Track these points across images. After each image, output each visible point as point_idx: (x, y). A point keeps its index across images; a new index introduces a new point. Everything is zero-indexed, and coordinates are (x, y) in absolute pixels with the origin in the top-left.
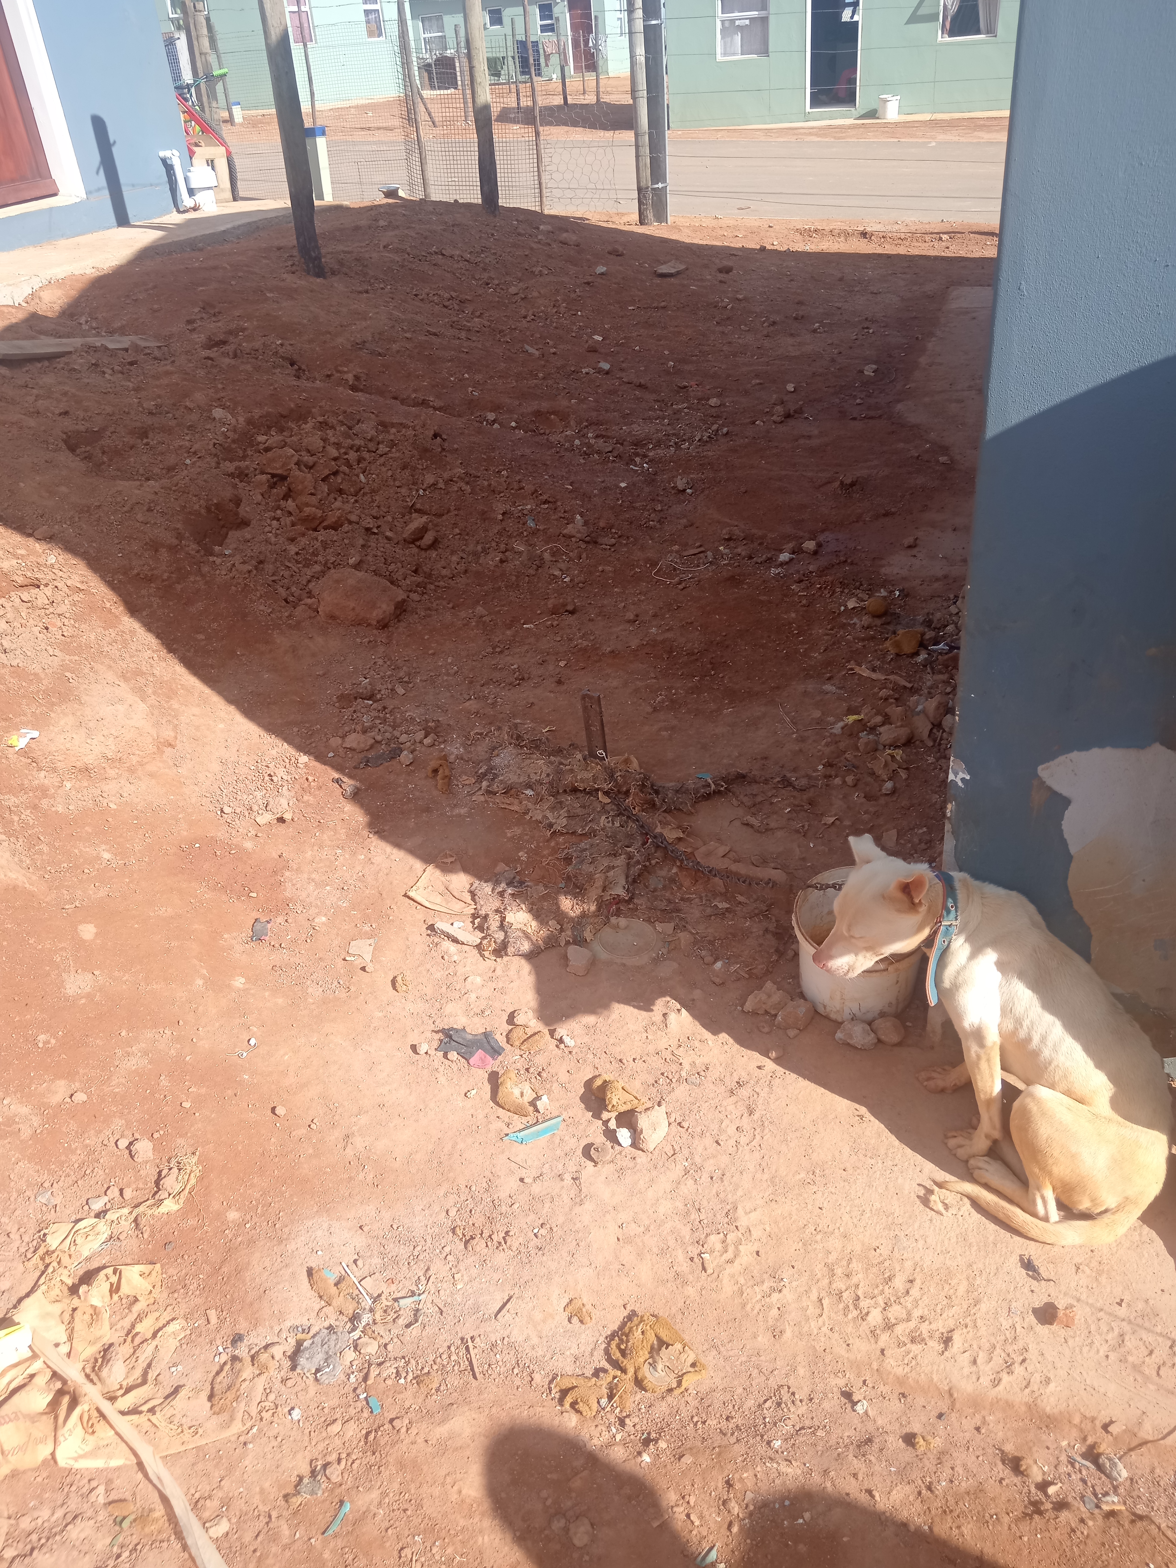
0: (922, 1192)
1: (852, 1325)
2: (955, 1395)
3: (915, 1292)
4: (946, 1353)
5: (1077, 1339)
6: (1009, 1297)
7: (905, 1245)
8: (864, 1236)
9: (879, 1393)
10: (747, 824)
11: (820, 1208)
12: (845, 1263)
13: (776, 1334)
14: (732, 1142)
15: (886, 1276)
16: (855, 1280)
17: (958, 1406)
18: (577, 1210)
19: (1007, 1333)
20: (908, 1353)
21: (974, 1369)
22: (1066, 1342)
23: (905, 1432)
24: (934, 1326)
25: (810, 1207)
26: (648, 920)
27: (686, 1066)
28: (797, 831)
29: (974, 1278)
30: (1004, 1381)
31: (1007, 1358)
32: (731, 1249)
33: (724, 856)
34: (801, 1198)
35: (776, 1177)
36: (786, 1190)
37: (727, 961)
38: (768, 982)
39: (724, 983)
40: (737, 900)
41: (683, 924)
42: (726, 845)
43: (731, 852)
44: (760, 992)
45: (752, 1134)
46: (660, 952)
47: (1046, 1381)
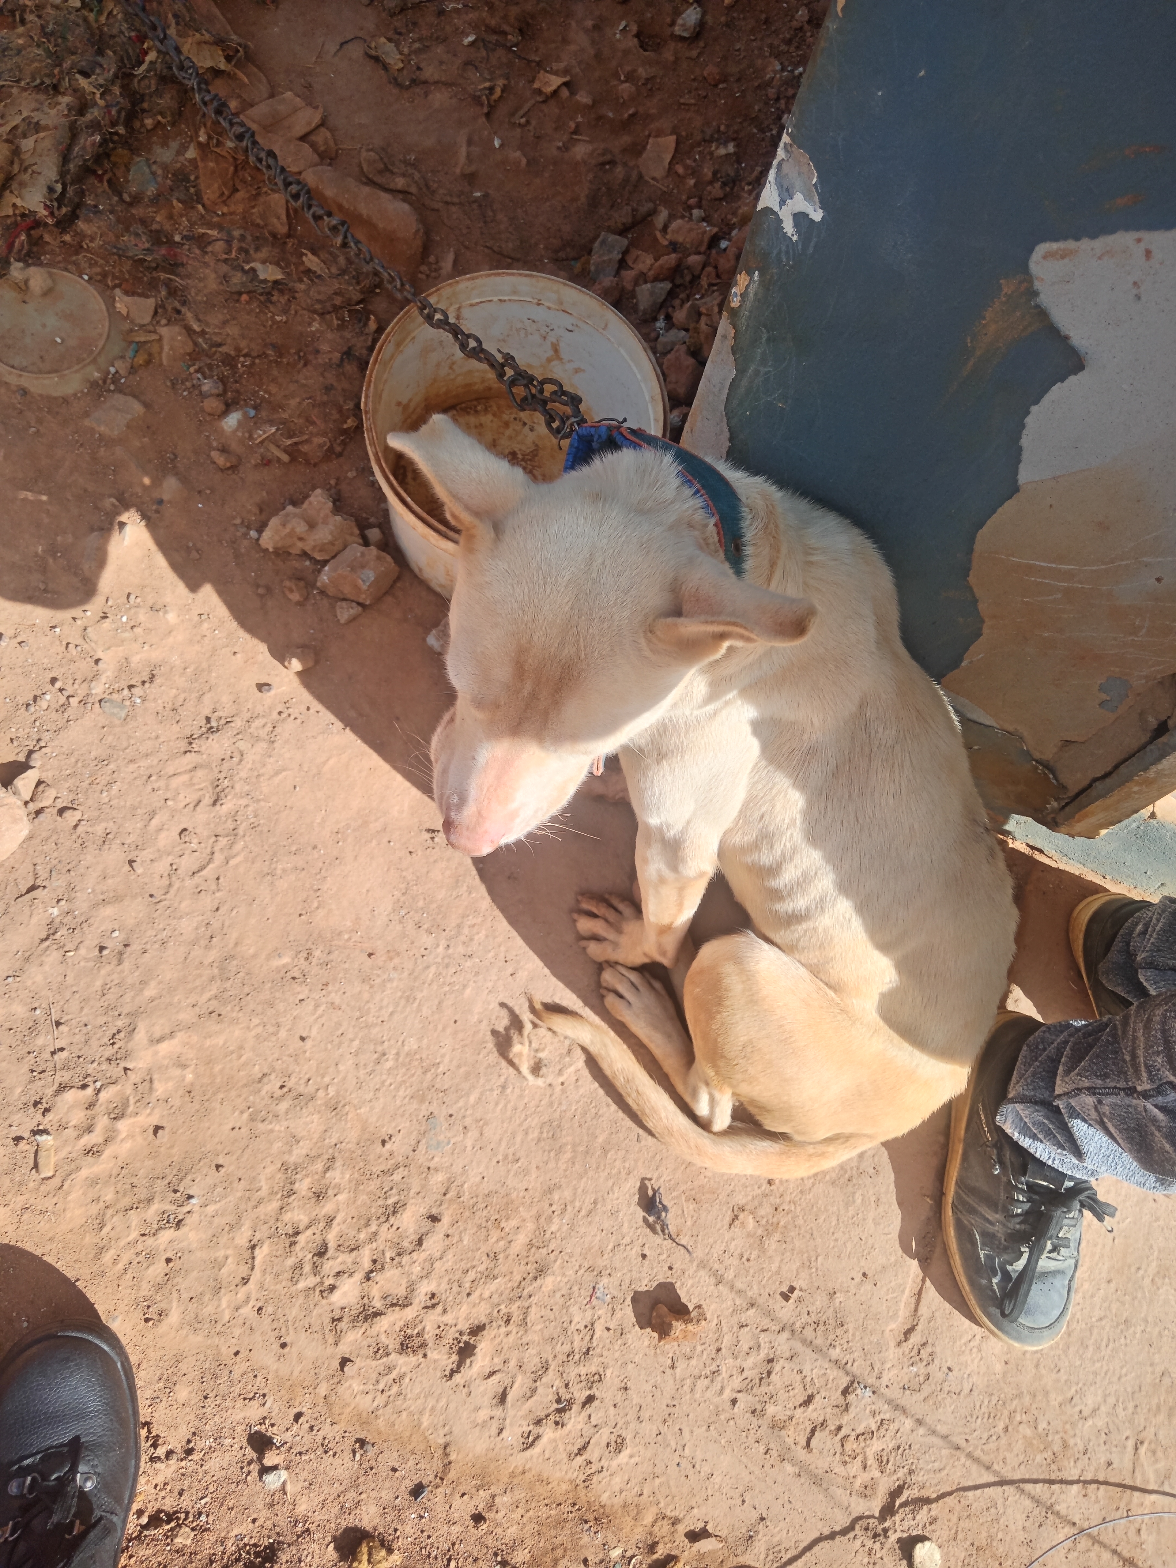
0: (502, 1022)
1: (301, 1300)
2: (453, 1457)
3: (432, 1244)
4: (457, 1378)
5: (694, 1362)
6: (601, 1263)
7: (441, 1138)
8: (372, 1108)
9: (319, 1439)
10: (376, 59)
11: (303, 1039)
12: (319, 1166)
14: (162, 866)
15: (390, 1201)
16: (328, 1208)
17: (452, 1475)
19: (577, 1338)
20: (390, 1369)
21: (498, 1412)
22: (673, 1367)
23: (344, 1525)
24: (449, 1318)
25: (283, 1034)
26: (101, 281)
27: (108, 669)
28: (477, 100)
29: (549, 1220)
30: (544, 1440)
31: (562, 1391)
33: (303, 138)
34: (270, 1012)
35: (233, 957)
36: (246, 989)
37: (252, 413)
38: (318, 491)
39: (233, 468)
40: (303, 263)
41: (177, 304)
42: (316, 108)
43: (323, 129)
44: (297, 510)
45: (209, 850)
46: (112, 370)
47: (619, 1445)
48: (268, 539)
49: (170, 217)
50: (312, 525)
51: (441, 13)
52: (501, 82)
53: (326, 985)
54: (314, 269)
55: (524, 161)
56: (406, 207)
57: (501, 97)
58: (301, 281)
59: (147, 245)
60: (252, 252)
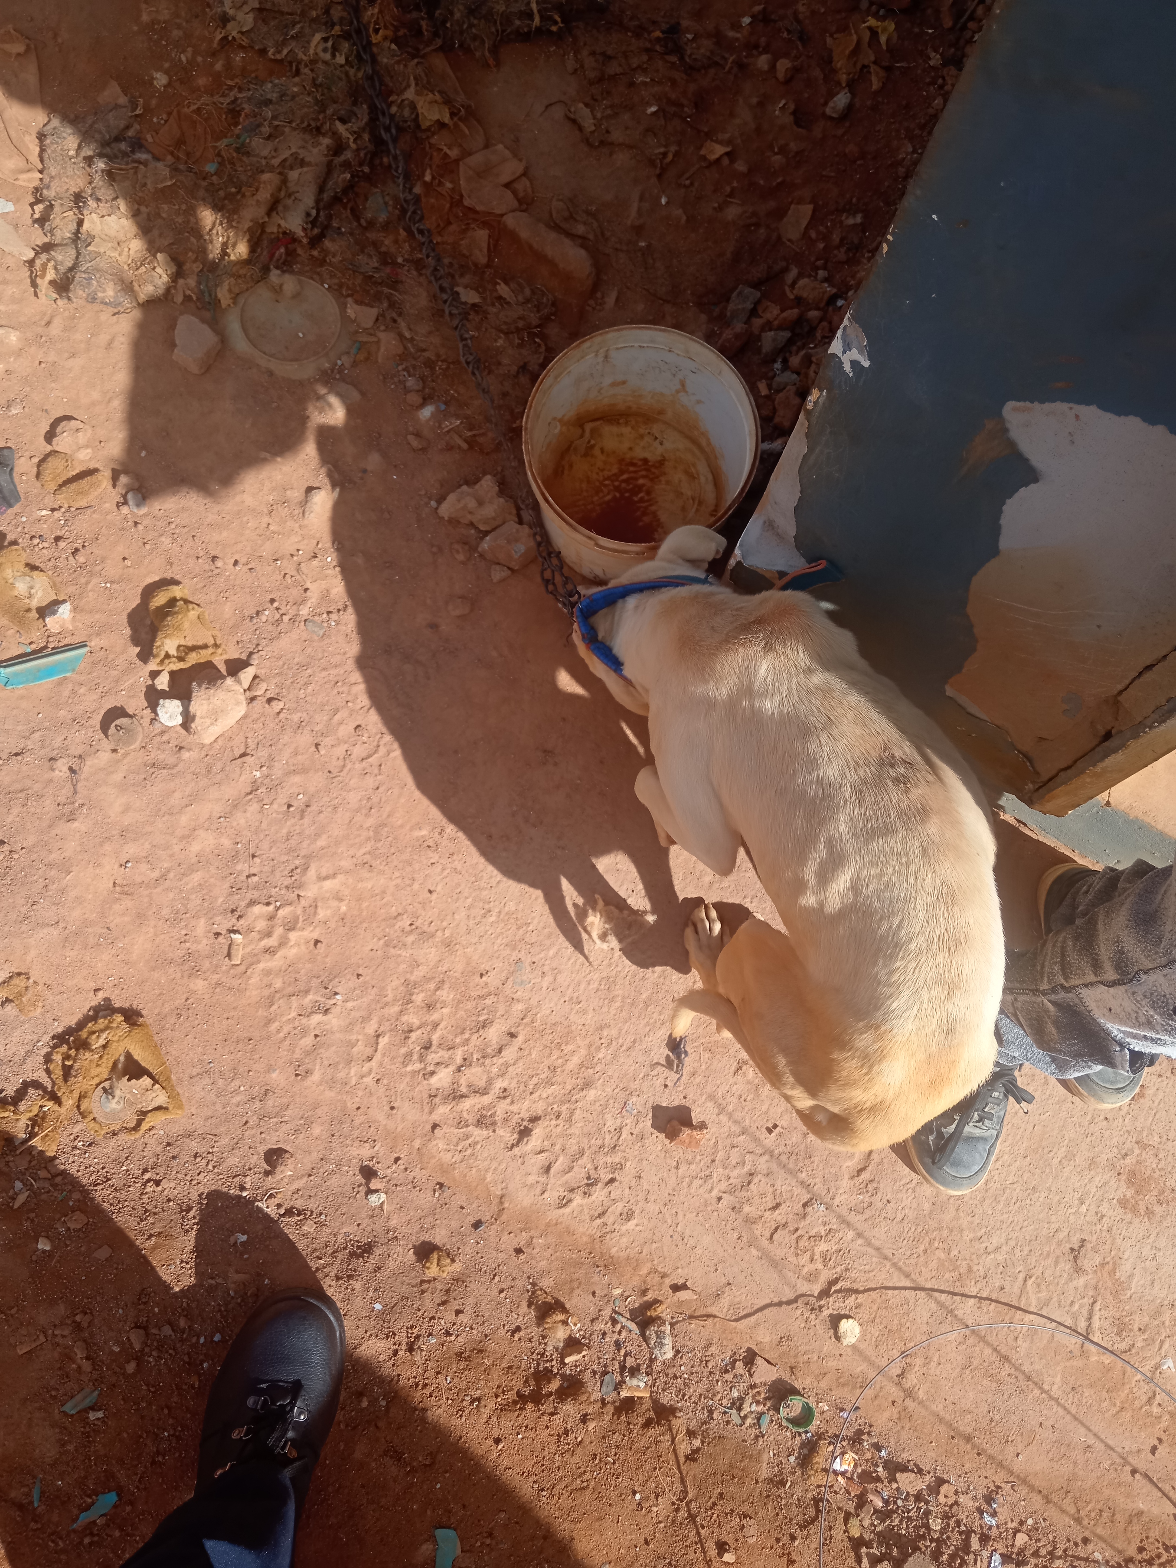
1: (408, 1079)
2: (506, 1205)
3: (509, 1054)
4: (516, 1150)
5: (693, 1167)
6: (633, 1086)
7: (525, 978)
8: (476, 949)
9: (410, 1178)
10: (574, 121)
11: (430, 892)
12: (432, 986)
13: (301, 1073)
14: (340, 751)
15: (481, 1019)
16: (435, 1016)
17: (504, 1217)
18: (63, 827)
19: (608, 1137)
20: (467, 1137)
21: (543, 1179)
22: (677, 1168)
23: (422, 1239)
24: (514, 1108)
25: (416, 886)
26: (337, 290)
27: (313, 596)
29: (598, 1049)
30: (574, 1204)
31: (592, 1172)
32: (278, 932)
33: (507, 185)
34: (409, 869)
35: (385, 825)
36: (392, 850)
37: (443, 407)
38: (488, 477)
39: (424, 450)
40: (496, 290)
41: (394, 315)
42: (520, 160)
43: (524, 179)
44: (470, 490)
45: (375, 743)
46: (339, 362)
47: (629, 1216)
48: (446, 509)
49: (396, 242)
50: (481, 503)
51: (632, 84)
52: (673, 148)
53: (453, 854)
54: (504, 296)
55: (684, 218)
56: (583, 253)
57: (672, 161)
58: (493, 305)
59: (376, 265)
60: (457, 277)
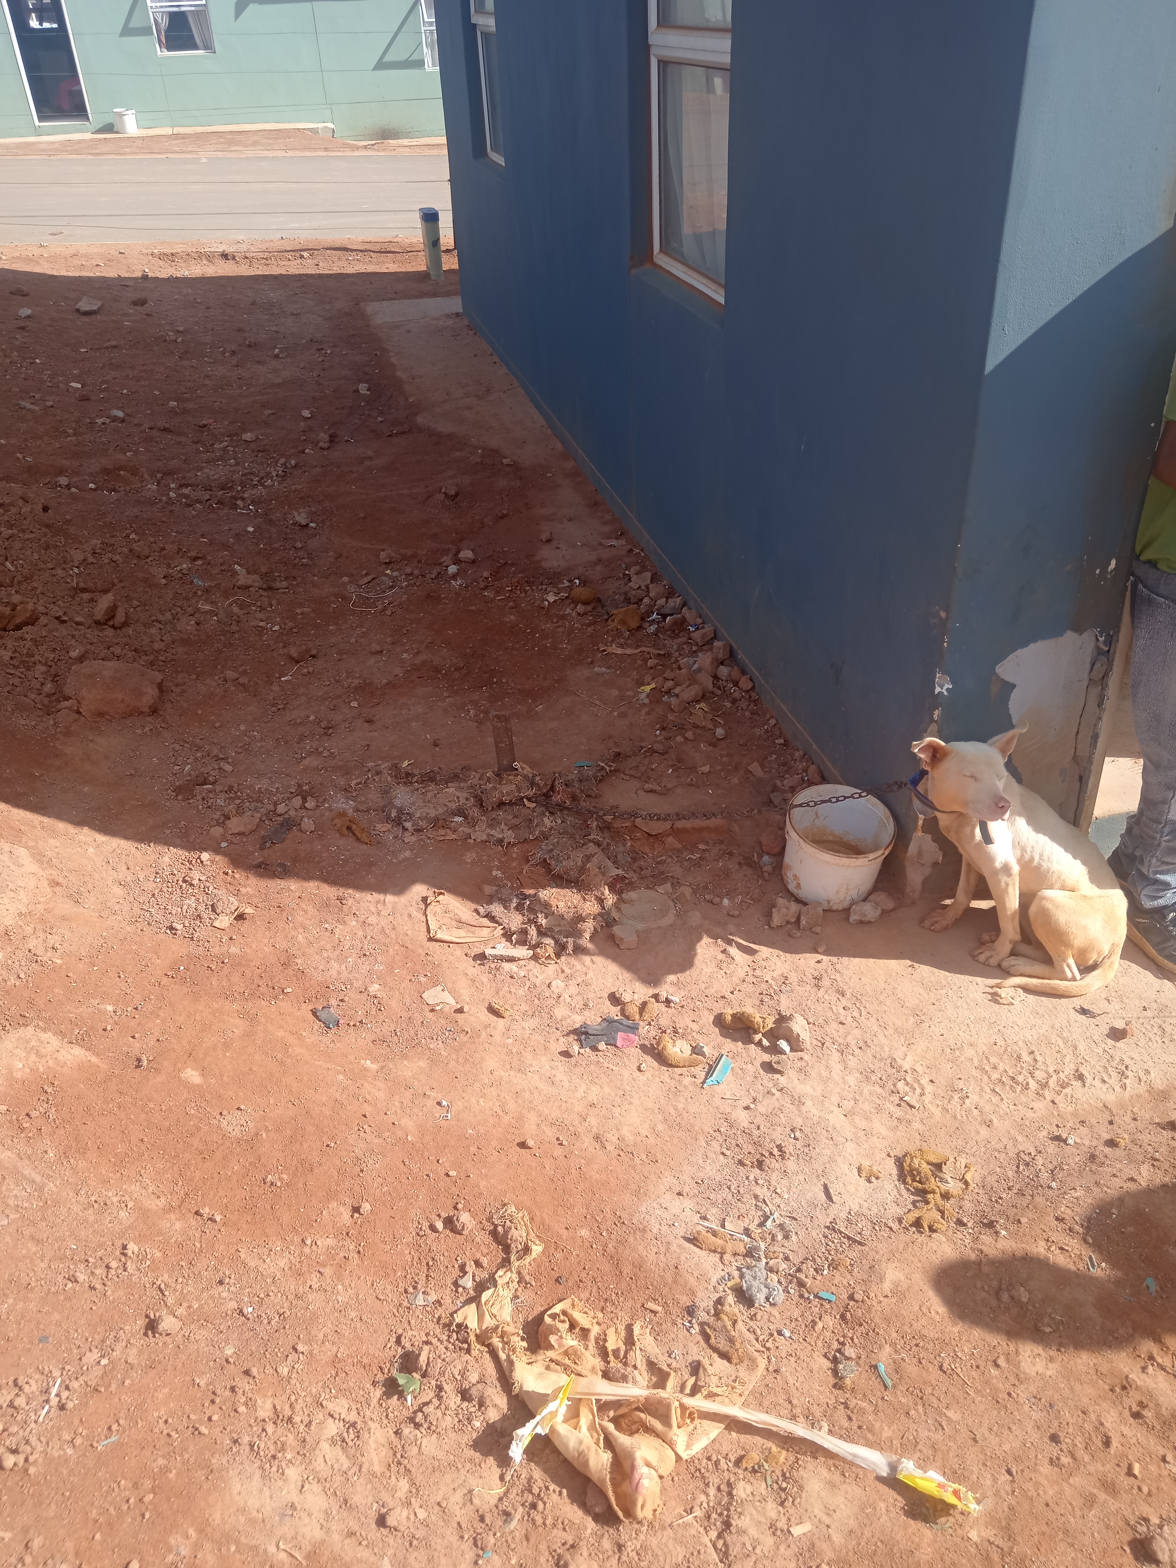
0: (989, 997)
1: (1023, 1095)
2: (1110, 1107)
3: (1039, 1058)
4: (1086, 1085)
5: (1141, 1040)
6: (1088, 1035)
7: (1009, 1033)
8: (982, 1039)
10: (651, 791)
11: (942, 1035)
12: (986, 1061)
13: (989, 1124)
14: (850, 1019)
15: (1015, 1057)
16: (1001, 1068)
17: (1115, 1112)
18: (804, 1109)
19: (1105, 1056)
21: (1107, 1085)
22: (1137, 1045)
23: (1103, 1141)
24: (1066, 1073)
25: (934, 1037)
26: (649, 888)
27: (771, 981)
28: (691, 785)
29: (1062, 1034)
30: (1127, 1084)
31: (1117, 1070)
32: (916, 1086)
37: (729, 896)
39: (740, 914)
41: (675, 881)
46: (677, 908)
47: (1147, 1072)
48: (777, 921)
50: (786, 910)
52: (692, 777)
55: (724, 791)
57: (697, 781)
60: (681, 855)
